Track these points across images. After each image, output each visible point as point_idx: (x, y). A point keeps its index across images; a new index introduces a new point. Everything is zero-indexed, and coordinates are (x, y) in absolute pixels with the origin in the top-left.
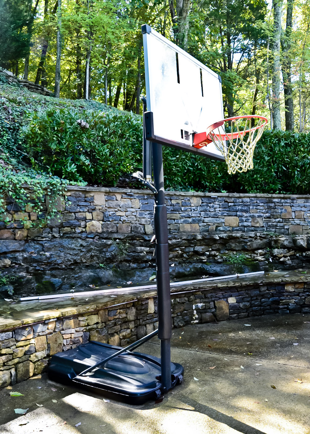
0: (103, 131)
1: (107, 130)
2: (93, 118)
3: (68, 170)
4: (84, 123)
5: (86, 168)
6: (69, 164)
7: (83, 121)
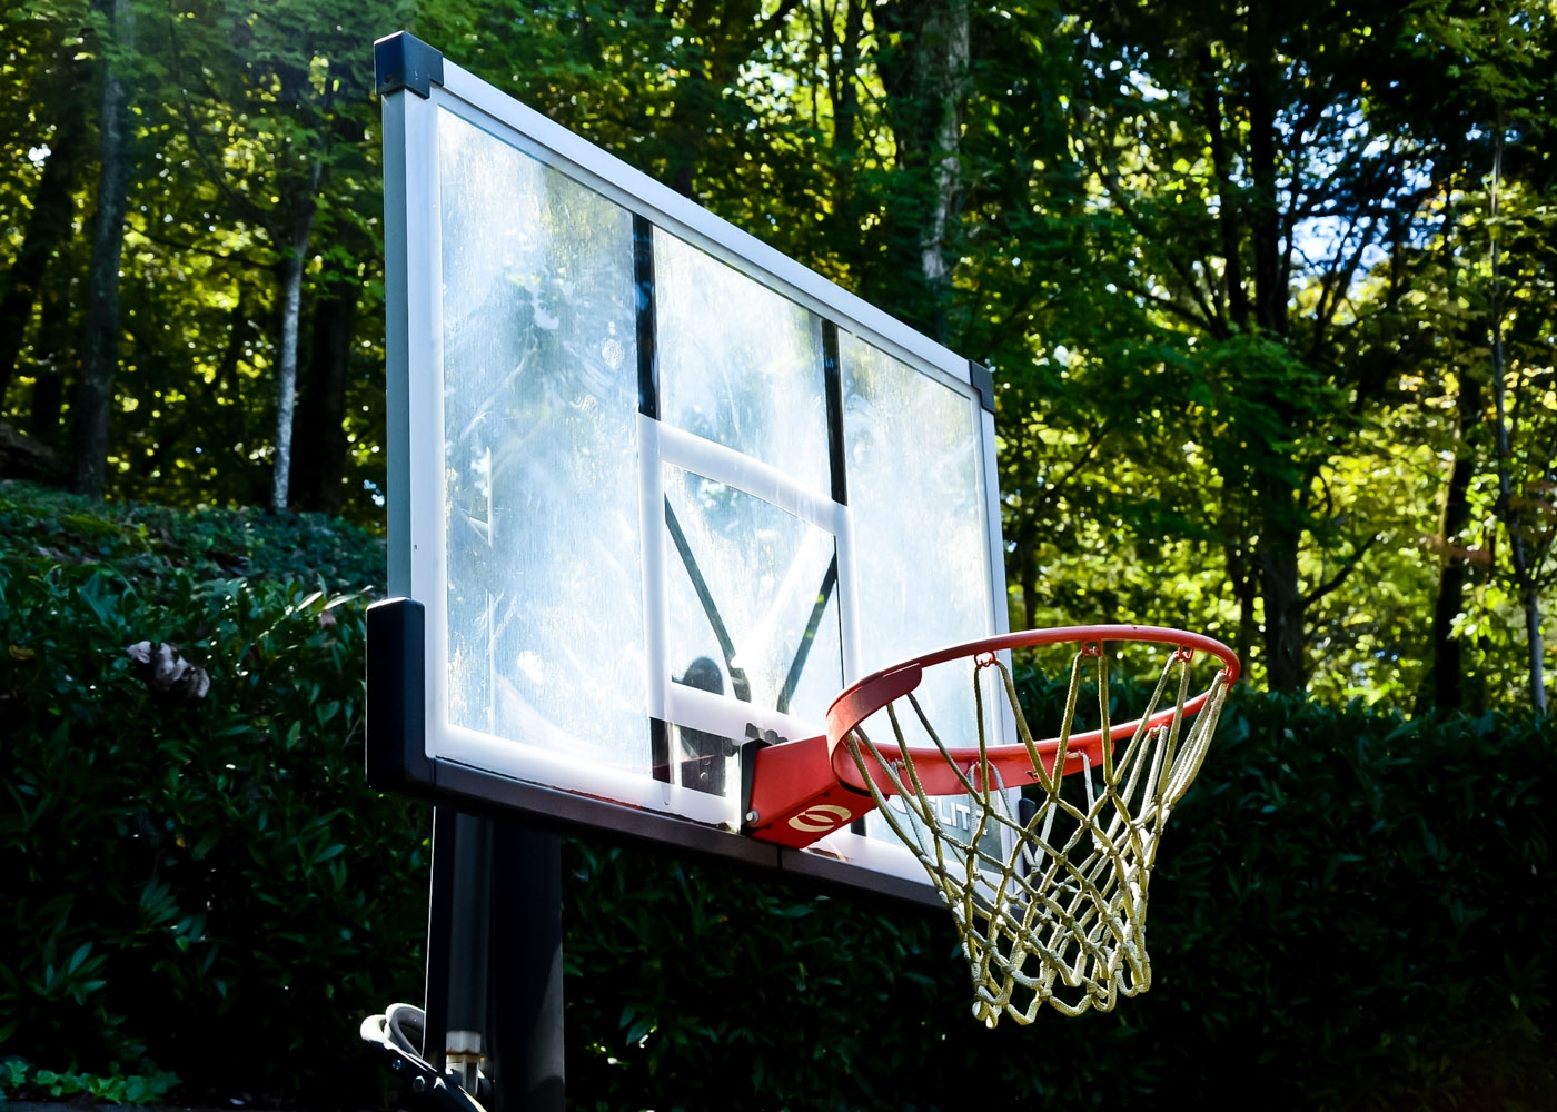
0: (309, 720)
1: (342, 712)
2: (245, 635)
3: (37, 988)
4: (173, 664)
5: (176, 973)
6: (51, 944)
7: (166, 650)
